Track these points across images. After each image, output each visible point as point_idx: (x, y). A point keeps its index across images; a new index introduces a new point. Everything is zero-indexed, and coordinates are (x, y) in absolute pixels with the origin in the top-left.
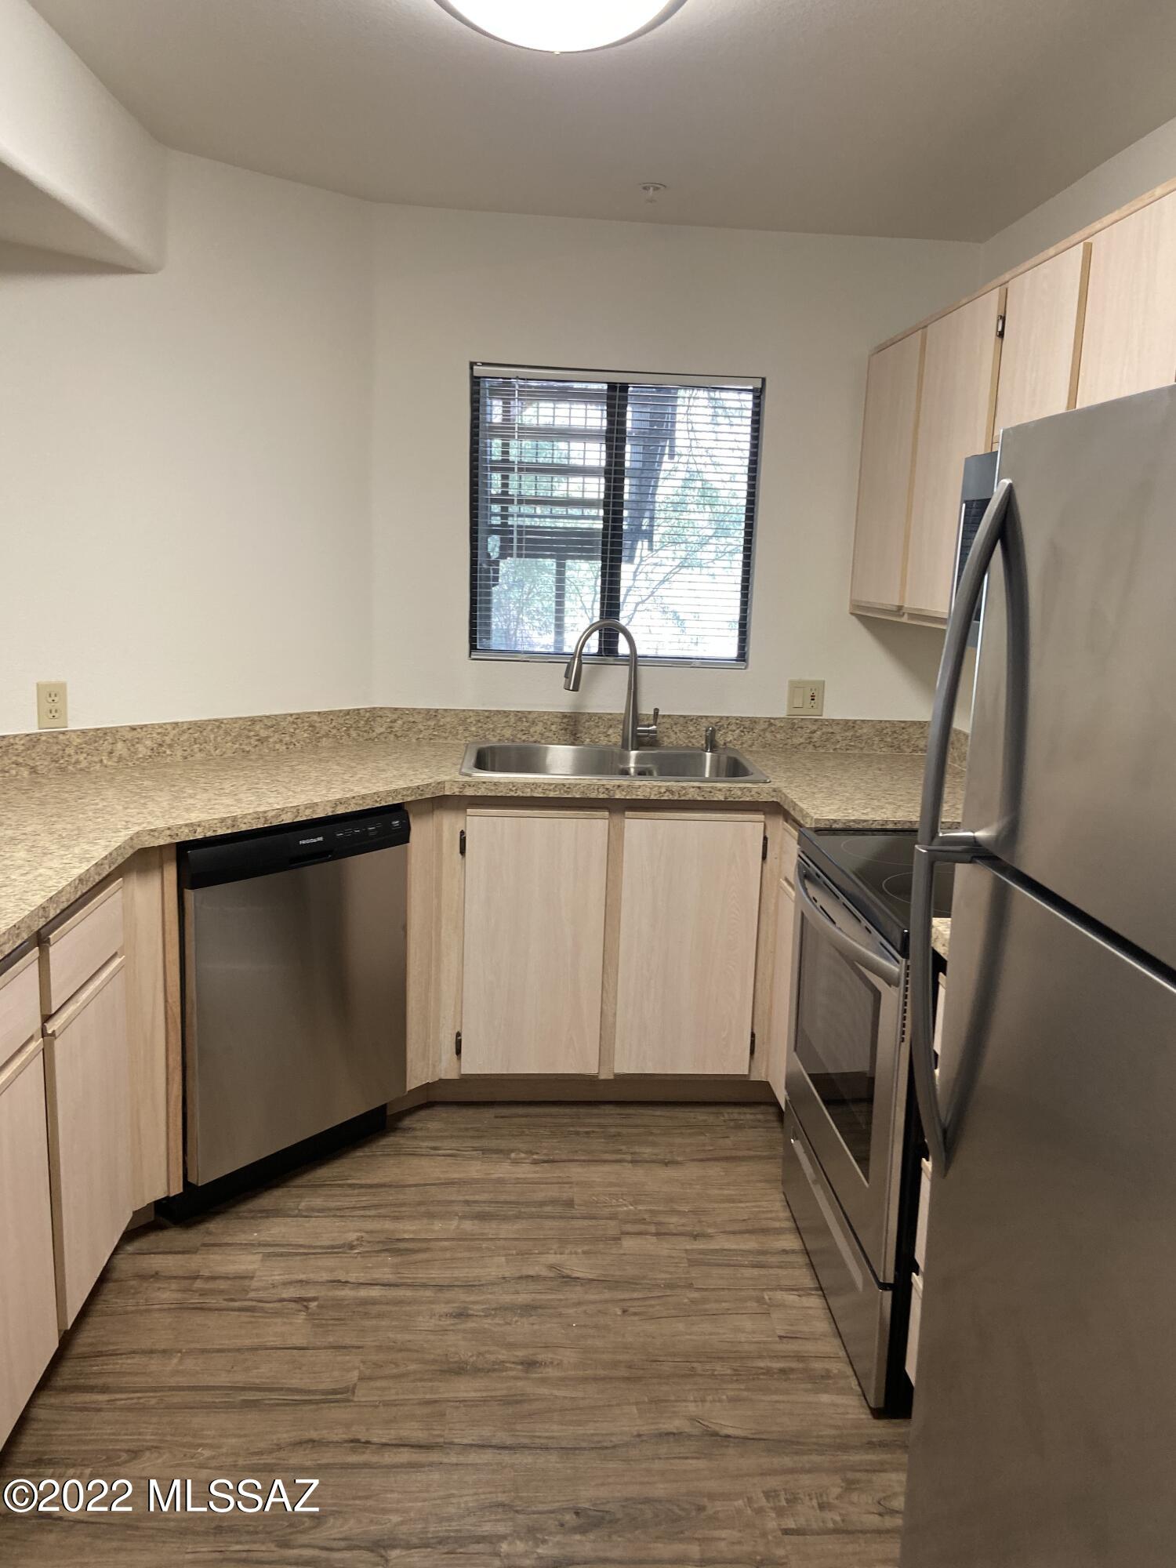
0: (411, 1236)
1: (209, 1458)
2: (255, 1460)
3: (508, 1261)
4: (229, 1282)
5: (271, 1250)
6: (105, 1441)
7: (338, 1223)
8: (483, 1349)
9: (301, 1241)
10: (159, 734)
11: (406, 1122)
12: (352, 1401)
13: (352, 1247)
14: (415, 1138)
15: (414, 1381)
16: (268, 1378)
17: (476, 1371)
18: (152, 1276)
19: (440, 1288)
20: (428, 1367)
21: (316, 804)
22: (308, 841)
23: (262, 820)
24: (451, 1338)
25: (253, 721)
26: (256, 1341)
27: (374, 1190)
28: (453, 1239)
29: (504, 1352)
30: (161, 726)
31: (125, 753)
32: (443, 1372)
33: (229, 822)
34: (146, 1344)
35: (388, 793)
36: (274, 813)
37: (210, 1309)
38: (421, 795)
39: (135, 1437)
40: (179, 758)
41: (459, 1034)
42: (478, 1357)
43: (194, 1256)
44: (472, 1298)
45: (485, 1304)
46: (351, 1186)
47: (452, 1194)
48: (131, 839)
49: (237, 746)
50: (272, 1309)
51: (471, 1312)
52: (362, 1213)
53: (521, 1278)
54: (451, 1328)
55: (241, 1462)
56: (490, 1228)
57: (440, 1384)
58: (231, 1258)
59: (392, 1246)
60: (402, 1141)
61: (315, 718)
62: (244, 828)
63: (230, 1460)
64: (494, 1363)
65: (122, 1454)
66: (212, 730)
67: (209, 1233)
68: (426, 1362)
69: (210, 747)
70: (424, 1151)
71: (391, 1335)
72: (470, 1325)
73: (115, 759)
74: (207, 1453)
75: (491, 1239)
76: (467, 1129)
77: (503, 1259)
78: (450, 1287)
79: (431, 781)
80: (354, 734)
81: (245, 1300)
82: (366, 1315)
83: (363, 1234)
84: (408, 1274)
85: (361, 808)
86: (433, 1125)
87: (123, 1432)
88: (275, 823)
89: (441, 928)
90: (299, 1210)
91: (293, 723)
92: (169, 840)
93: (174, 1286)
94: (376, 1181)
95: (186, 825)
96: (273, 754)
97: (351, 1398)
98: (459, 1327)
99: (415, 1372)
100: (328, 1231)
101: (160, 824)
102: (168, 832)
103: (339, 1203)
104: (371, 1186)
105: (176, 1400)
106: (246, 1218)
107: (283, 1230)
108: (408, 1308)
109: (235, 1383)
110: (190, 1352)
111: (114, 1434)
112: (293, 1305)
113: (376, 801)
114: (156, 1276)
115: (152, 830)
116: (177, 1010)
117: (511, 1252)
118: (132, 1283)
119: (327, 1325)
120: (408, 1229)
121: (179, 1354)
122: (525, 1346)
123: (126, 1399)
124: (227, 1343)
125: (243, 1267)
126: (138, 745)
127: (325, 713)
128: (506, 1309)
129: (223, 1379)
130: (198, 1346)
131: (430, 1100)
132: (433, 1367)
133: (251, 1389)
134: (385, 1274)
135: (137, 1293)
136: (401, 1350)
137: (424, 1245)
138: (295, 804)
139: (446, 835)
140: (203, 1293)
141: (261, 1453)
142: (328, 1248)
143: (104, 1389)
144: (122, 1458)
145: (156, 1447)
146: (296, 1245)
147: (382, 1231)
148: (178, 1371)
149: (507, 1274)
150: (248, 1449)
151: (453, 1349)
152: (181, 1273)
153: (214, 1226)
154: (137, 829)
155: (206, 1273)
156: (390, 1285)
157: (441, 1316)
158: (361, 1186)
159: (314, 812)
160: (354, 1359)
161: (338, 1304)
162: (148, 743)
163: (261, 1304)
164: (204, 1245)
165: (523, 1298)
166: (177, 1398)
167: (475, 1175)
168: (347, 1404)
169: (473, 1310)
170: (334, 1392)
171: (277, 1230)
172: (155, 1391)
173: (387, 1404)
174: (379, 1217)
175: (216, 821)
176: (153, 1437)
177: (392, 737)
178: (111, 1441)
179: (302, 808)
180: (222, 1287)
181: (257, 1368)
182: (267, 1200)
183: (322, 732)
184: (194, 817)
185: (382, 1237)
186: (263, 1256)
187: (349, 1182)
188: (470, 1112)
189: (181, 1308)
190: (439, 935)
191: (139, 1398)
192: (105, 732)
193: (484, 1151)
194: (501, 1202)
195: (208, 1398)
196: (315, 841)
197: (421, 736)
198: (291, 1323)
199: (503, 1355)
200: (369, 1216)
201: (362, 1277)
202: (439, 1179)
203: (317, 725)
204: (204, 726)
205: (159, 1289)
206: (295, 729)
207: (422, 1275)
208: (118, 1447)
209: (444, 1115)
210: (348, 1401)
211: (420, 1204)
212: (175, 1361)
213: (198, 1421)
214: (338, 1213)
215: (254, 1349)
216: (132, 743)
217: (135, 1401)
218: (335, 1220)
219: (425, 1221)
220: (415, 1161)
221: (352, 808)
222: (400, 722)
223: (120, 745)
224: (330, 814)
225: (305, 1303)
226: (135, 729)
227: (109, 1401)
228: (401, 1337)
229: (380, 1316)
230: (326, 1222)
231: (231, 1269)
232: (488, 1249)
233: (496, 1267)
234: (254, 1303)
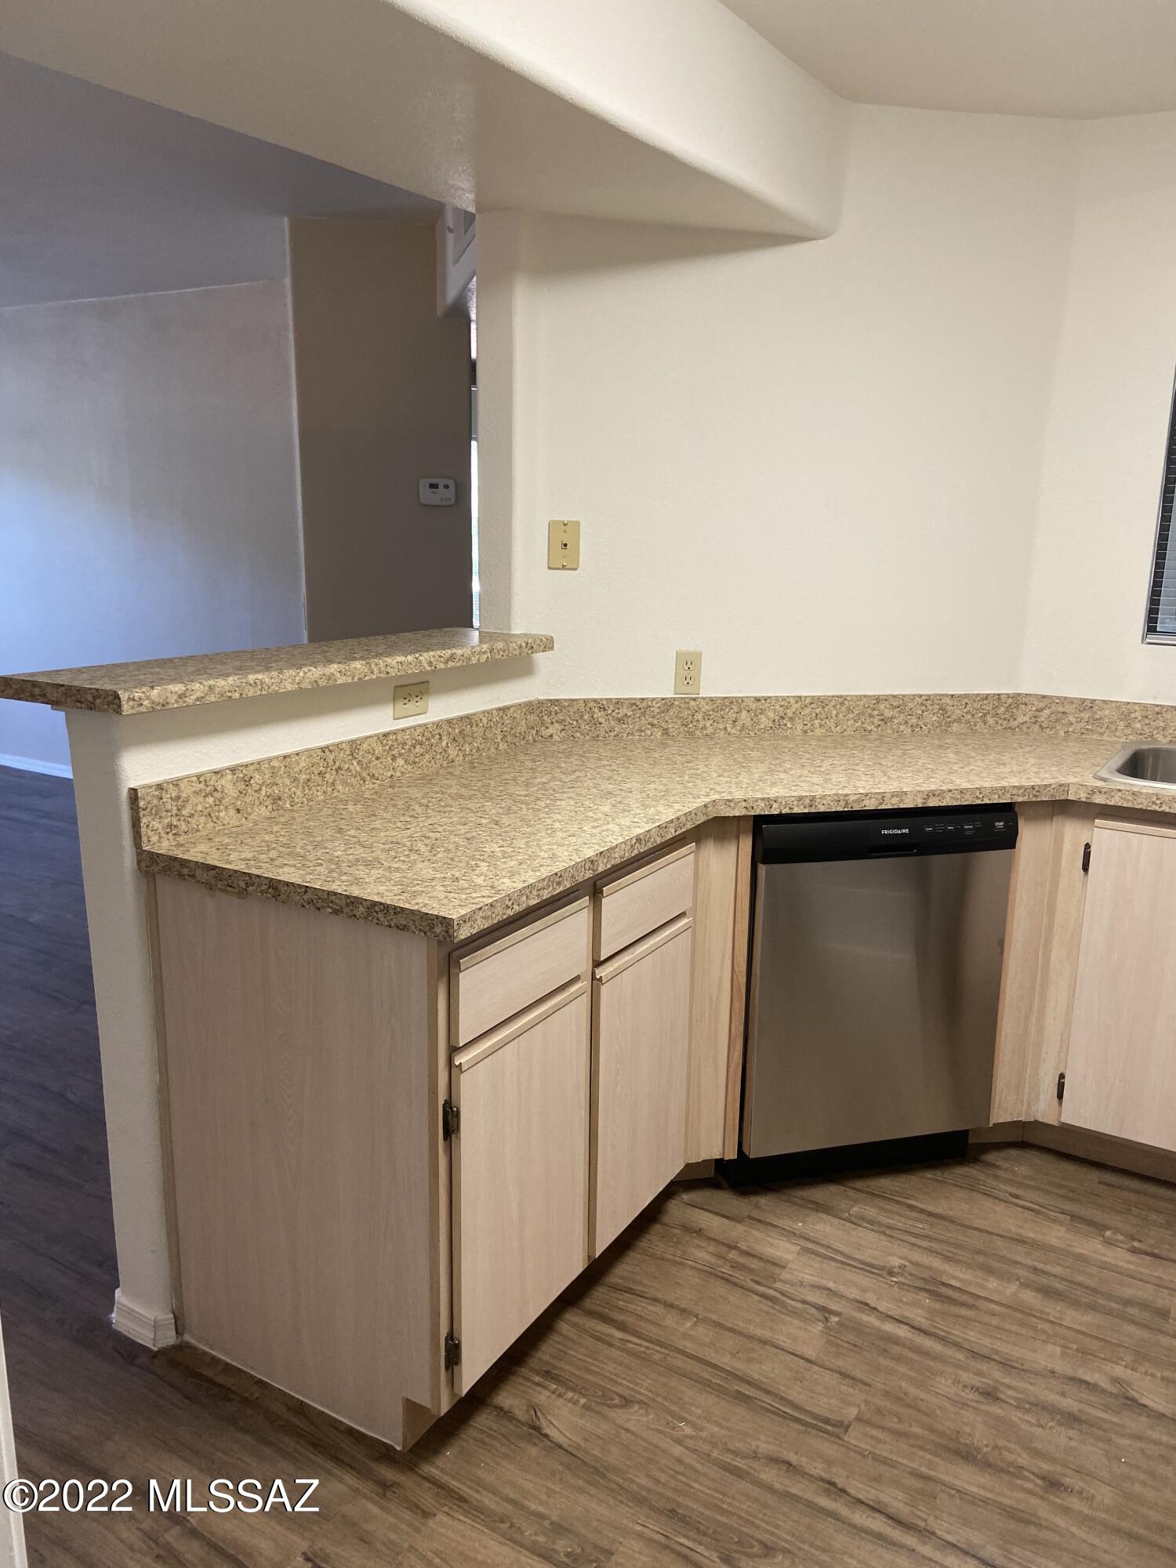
0: (958, 1285)
1: (686, 1436)
2: (728, 1458)
3: (1063, 1354)
4: (762, 1264)
5: (810, 1245)
6: (605, 1377)
7: (884, 1242)
8: (1002, 1443)
9: (842, 1248)
10: (781, 706)
11: (991, 1157)
12: (842, 1439)
13: (891, 1273)
14: (996, 1177)
15: (913, 1446)
16: (767, 1378)
17: (987, 1465)
18: (695, 1232)
19: (974, 1354)
20: (932, 1437)
21: (906, 793)
22: (891, 832)
23: (842, 803)
24: (968, 1415)
25: (878, 699)
26: (767, 1334)
27: (931, 1219)
28: (1008, 1307)
29: (1025, 1455)
30: (784, 699)
31: (748, 723)
32: (948, 1449)
33: (807, 801)
34: (670, 1297)
35: (993, 790)
36: (856, 797)
37: (735, 1284)
38: (1036, 796)
39: (632, 1386)
40: (799, 732)
41: (1062, 1076)
42: (993, 1448)
43: (738, 1225)
44: (1007, 1381)
45: (1022, 1393)
46: (910, 1207)
47: (1018, 1254)
48: (705, 806)
49: (859, 724)
50: (792, 1307)
51: (1002, 1396)
52: (913, 1240)
53: (1072, 1379)
54: (975, 1405)
55: (715, 1454)
56: (1054, 1309)
57: (942, 1462)
58: (770, 1240)
59: (934, 1288)
60: (981, 1177)
61: (948, 701)
62: (822, 809)
63: (706, 1448)
64: (1011, 1464)
65: (617, 1397)
66: (834, 706)
67: (757, 1206)
68: (932, 1430)
69: (831, 723)
70: (1001, 1195)
71: (904, 1384)
72: (996, 1409)
73: (738, 728)
74: (688, 1431)
75: (1052, 1322)
76: (1061, 1186)
77: (1058, 1350)
78: (986, 1358)
79: (1052, 781)
80: (991, 721)
81: (770, 1288)
82: (884, 1352)
83: (907, 1264)
84: (942, 1326)
85: (958, 803)
86: (1022, 1170)
87: (623, 1376)
88: (856, 808)
89: (1051, 951)
90: (849, 1214)
91: (922, 704)
92: (743, 812)
93: (711, 1249)
94: (939, 1211)
95: (763, 799)
96: (896, 735)
97: (842, 1435)
98: (983, 1407)
99: (917, 1437)
100: (871, 1245)
101: (738, 795)
102: (744, 804)
103: (892, 1221)
104: (931, 1214)
105: (679, 1364)
106: (796, 1204)
107: (828, 1229)
108: (932, 1363)
109: (737, 1369)
110: (705, 1320)
111: (616, 1375)
112: (813, 1311)
113: (977, 798)
114: (699, 1232)
115: (728, 800)
116: (743, 980)
117: (1070, 1345)
118: (678, 1231)
119: (842, 1346)
120: (958, 1275)
121: (695, 1319)
122: (1053, 1460)
123: (636, 1344)
124: (740, 1325)
125: (779, 1254)
126: (760, 716)
127: (960, 696)
128: (1044, 1408)
129: (725, 1361)
130: (714, 1317)
131: (1025, 1140)
132: (939, 1440)
133: (748, 1383)
134: (918, 1316)
135: (678, 1243)
136: (909, 1406)
137: (970, 1300)
138: (881, 791)
139: (1067, 846)
140: (735, 1266)
141: (736, 1453)
142: (866, 1264)
143: (622, 1327)
144: (615, 1402)
145: (645, 1403)
146: (835, 1250)
147: (929, 1268)
148: (689, 1335)
149: (1057, 1368)
150: (726, 1443)
151: (968, 1429)
152: (720, 1238)
153: (764, 1200)
154: (716, 797)
155: (743, 1246)
156: (920, 1330)
157: (965, 1386)
158: (922, 1211)
159: (901, 801)
160: (857, 1394)
161: (858, 1329)
162: (771, 714)
163: (784, 1299)
164: (750, 1217)
165: (1069, 1404)
166: (679, 1362)
167: (1054, 1242)
168: (837, 1440)
169: (1004, 1394)
170: (827, 1421)
171: (823, 1228)
172: (661, 1347)
173: (876, 1458)
174: (930, 1250)
175: (793, 799)
176: (646, 1392)
177: (1036, 728)
178: (611, 1380)
179: (888, 796)
180: (753, 1266)
181: (760, 1363)
182: (819, 1193)
183: (954, 717)
184: (773, 792)
185: (926, 1274)
186: (801, 1249)
187: (909, 1202)
188: (1070, 1167)
189: (711, 1274)
190: (1047, 959)
191: (647, 1348)
192: (731, 701)
193: (1074, 1217)
194: (1076, 1284)
195: (706, 1374)
196: (899, 832)
197: (1071, 729)
198: (806, 1330)
199: (1024, 1459)
200: (920, 1247)
201: (895, 1311)
202: (1009, 1231)
203: (949, 708)
204: (827, 702)
205: (698, 1246)
206: (923, 712)
207: (957, 1333)
208: (614, 1389)
209: (1038, 1162)
210: (838, 1437)
211: (979, 1252)
212: (689, 1324)
213: (689, 1393)
214: (886, 1231)
215: (764, 1342)
216: (756, 714)
217: (643, 1349)
218: (883, 1237)
219: (980, 1274)
220: (988, 1203)
221: (947, 801)
222: (1047, 712)
223: (744, 713)
224: (920, 806)
225: (827, 1315)
226: (759, 700)
227: (622, 1340)
228: (913, 1391)
229: (899, 1359)
230: (872, 1237)
231: (769, 1251)
232: (1044, 1331)
233: (1048, 1356)
234: (779, 1295)
